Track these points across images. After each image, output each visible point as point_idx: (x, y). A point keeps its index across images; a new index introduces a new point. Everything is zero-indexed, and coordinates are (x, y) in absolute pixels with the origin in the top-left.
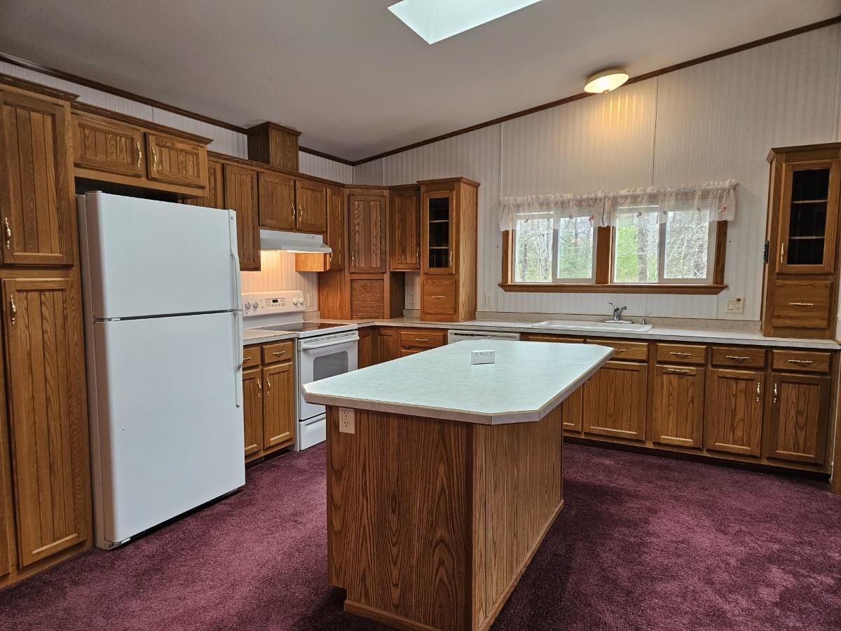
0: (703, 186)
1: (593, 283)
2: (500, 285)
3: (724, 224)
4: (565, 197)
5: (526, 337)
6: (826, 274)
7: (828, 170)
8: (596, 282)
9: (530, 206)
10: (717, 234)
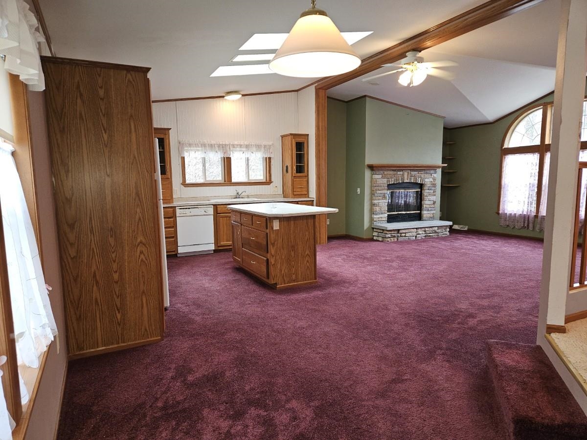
0: (264, 144)
1: (223, 182)
3: (270, 158)
4: (213, 142)
5: (216, 206)
6: (306, 176)
7: (304, 143)
8: (225, 181)
9: (196, 145)
10: (268, 161)
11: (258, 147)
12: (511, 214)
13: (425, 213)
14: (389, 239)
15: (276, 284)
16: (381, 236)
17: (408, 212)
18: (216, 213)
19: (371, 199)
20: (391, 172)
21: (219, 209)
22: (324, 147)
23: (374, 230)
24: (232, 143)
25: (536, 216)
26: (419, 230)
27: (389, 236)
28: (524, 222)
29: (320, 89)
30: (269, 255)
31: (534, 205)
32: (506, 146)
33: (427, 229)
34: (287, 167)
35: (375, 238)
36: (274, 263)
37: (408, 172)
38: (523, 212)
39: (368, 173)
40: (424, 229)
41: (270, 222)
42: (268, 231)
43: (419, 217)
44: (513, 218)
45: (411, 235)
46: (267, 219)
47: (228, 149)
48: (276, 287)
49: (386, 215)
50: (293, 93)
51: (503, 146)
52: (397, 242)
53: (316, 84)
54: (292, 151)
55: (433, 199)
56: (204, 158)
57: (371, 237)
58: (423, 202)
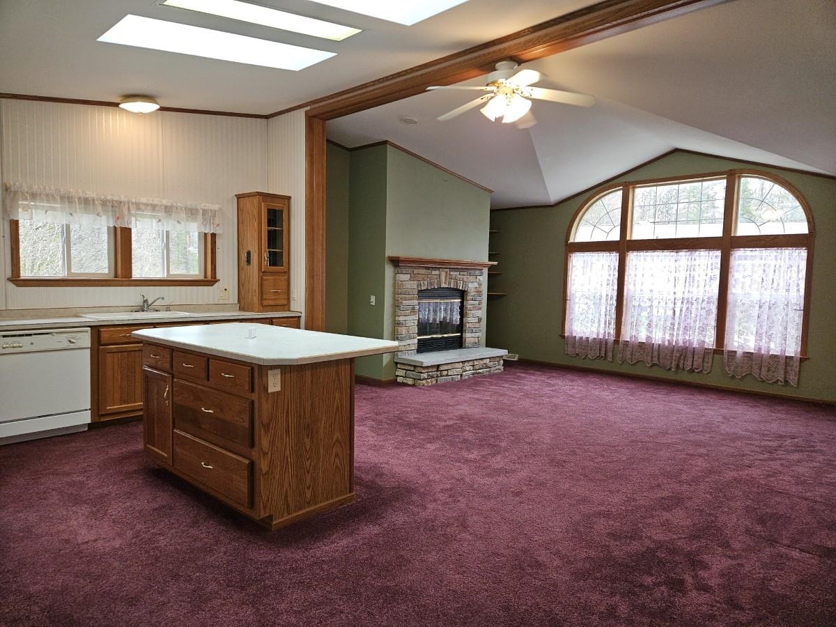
0: (202, 207)
1: (111, 277)
2: (9, 280)
3: (214, 235)
4: (90, 194)
5: (96, 330)
6: (285, 272)
7: (282, 211)
8: (116, 276)
9: (49, 197)
10: (210, 243)
11: (192, 213)
12: (581, 338)
13: (469, 337)
14: (424, 382)
15: (270, 518)
16: (412, 376)
17: (446, 335)
18: (96, 344)
19: (394, 315)
20: (424, 271)
21: (105, 335)
22: (321, 222)
23: (399, 366)
24: (134, 200)
25: (617, 341)
26: (466, 364)
27: (425, 376)
28: (600, 350)
29: (314, 117)
30: (255, 454)
31: (613, 326)
32: (571, 240)
33: (476, 363)
34: (249, 253)
35: (400, 380)
36: (267, 469)
37: (446, 273)
38: (598, 335)
39: (389, 271)
40: (471, 363)
41: (261, 376)
42: (254, 396)
43: (459, 343)
44: (584, 343)
45: (455, 372)
46: (252, 369)
47: (126, 212)
48: (271, 525)
49: (416, 341)
50: (259, 120)
51: (569, 240)
52: (437, 386)
53: (309, 108)
54: (260, 223)
55: (478, 314)
56: (68, 227)
57: (392, 378)
58: (464, 319)
